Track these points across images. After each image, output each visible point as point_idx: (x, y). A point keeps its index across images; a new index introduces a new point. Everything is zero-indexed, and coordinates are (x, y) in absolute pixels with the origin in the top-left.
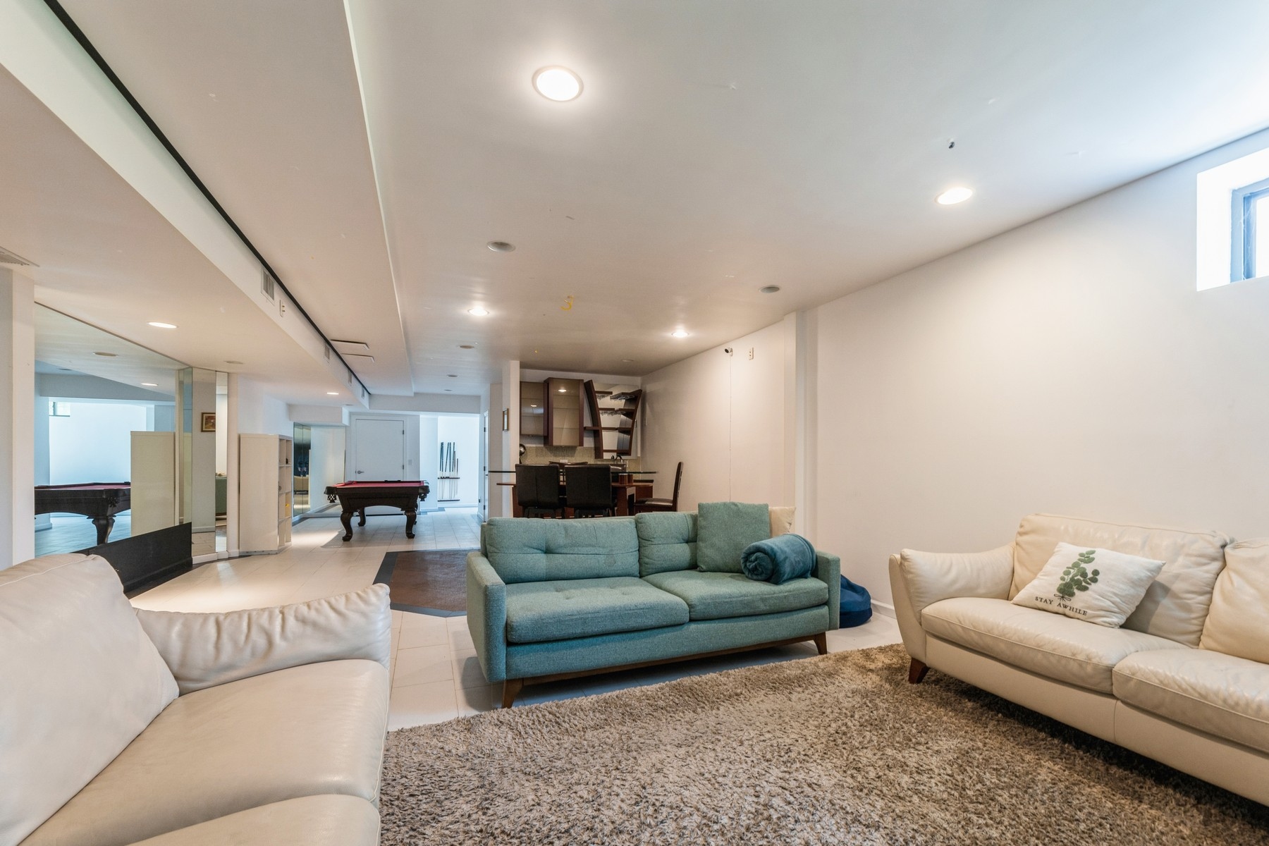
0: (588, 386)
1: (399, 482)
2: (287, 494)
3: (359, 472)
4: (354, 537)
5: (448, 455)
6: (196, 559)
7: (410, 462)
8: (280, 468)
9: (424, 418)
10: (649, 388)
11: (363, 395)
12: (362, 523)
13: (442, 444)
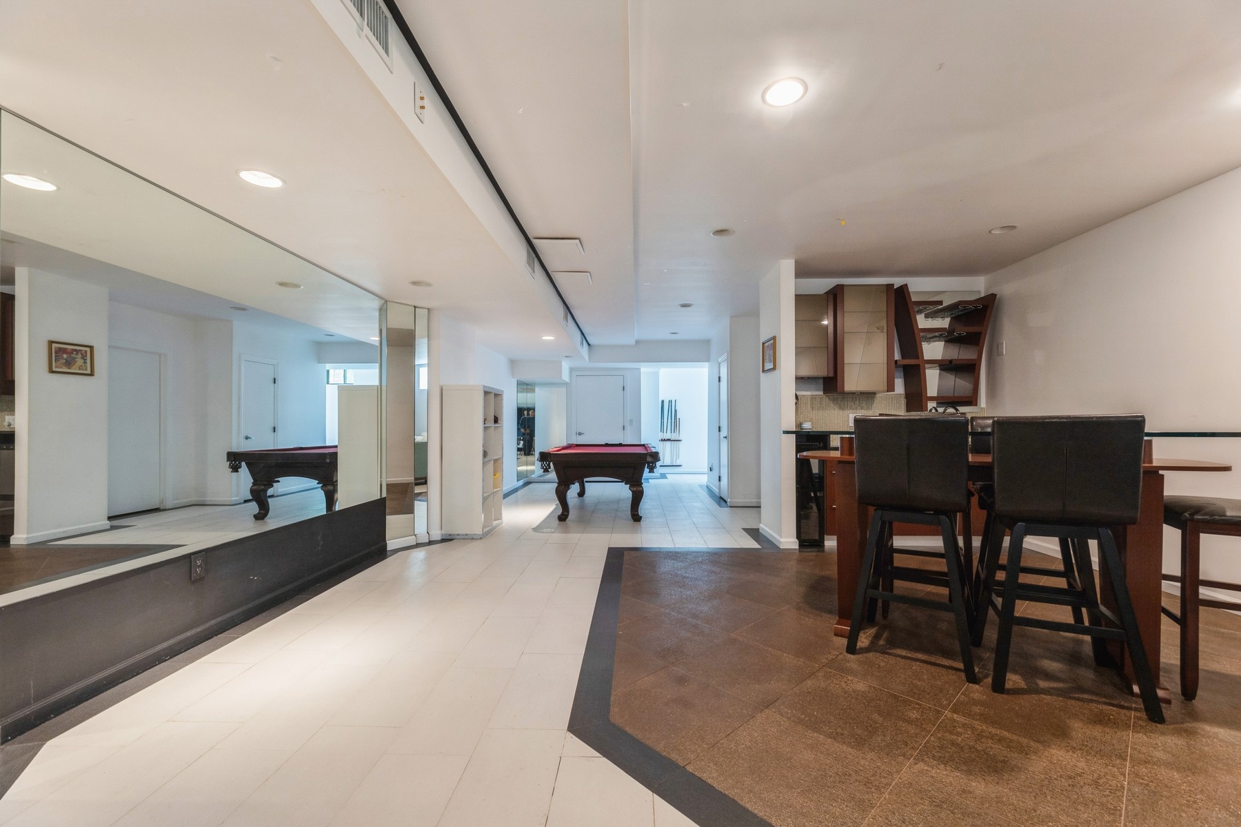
0: (902, 292)
1: (620, 445)
2: (495, 461)
3: (580, 434)
4: (572, 514)
5: (669, 415)
6: (391, 544)
7: (631, 421)
8: (486, 428)
9: (646, 370)
10: (1007, 289)
11: (582, 344)
12: (582, 494)
13: (663, 402)
